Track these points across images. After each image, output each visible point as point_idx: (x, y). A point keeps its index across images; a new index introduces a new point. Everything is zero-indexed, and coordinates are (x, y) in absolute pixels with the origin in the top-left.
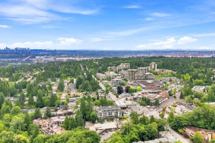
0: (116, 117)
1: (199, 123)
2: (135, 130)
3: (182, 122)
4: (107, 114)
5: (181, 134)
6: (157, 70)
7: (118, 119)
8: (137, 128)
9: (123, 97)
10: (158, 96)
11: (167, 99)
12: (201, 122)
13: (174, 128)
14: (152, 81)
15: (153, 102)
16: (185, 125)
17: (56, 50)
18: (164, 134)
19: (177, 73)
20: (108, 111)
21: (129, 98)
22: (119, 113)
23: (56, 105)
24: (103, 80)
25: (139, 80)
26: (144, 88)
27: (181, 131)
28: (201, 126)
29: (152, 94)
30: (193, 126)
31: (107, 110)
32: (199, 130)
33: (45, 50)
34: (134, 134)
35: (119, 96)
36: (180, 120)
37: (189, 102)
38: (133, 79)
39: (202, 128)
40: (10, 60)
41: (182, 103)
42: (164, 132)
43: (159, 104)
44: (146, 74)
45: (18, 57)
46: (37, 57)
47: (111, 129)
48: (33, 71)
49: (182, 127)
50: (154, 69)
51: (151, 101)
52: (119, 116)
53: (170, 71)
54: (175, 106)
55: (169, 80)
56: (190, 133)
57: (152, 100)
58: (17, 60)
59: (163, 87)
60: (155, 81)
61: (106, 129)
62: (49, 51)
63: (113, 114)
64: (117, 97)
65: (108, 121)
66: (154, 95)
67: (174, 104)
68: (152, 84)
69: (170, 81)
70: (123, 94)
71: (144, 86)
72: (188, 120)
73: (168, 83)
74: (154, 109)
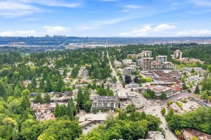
0: (112, 108)
1: (202, 126)
2: (118, 127)
3: (181, 122)
4: (102, 104)
5: (177, 136)
6: (181, 59)
7: (113, 111)
8: (121, 124)
9: (129, 87)
10: (168, 88)
11: (179, 92)
12: (205, 126)
13: (171, 128)
14: (170, 71)
15: (158, 95)
16: (183, 127)
17: (87, 37)
18: (153, 135)
19: (204, 63)
20: (104, 101)
21: (134, 89)
22: (114, 104)
23: (62, 91)
24: (118, 67)
25: (155, 70)
26: (157, 79)
27: (178, 132)
28: (204, 131)
29: (160, 86)
30: (194, 129)
31: (102, 100)
32: (201, 135)
33: (78, 37)
34: (116, 130)
35: (126, 86)
36: (179, 120)
37: (204, 99)
38: (148, 68)
39: (205, 133)
40: (47, 46)
41: (196, 98)
42: (155, 132)
43: (166, 98)
44: (164, 63)
45: (55, 44)
46: (70, 44)
47: (100, 121)
48: (58, 57)
49: (180, 128)
50: (178, 58)
51: (156, 94)
52: (115, 108)
53: (197, 60)
54: (185, 102)
55: (191, 70)
56: (187, 137)
57: (158, 93)
58: (53, 46)
59: (180, 79)
60: (174, 72)
61: (96, 121)
62: (81, 38)
63: (109, 105)
64: (124, 87)
65: (102, 111)
66: (162, 87)
67: (185, 99)
68: (168, 75)
69: (193, 71)
70: (131, 84)
71: (158, 77)
72: (188, 121)
73: (189, 74)
74: (158, 103)
